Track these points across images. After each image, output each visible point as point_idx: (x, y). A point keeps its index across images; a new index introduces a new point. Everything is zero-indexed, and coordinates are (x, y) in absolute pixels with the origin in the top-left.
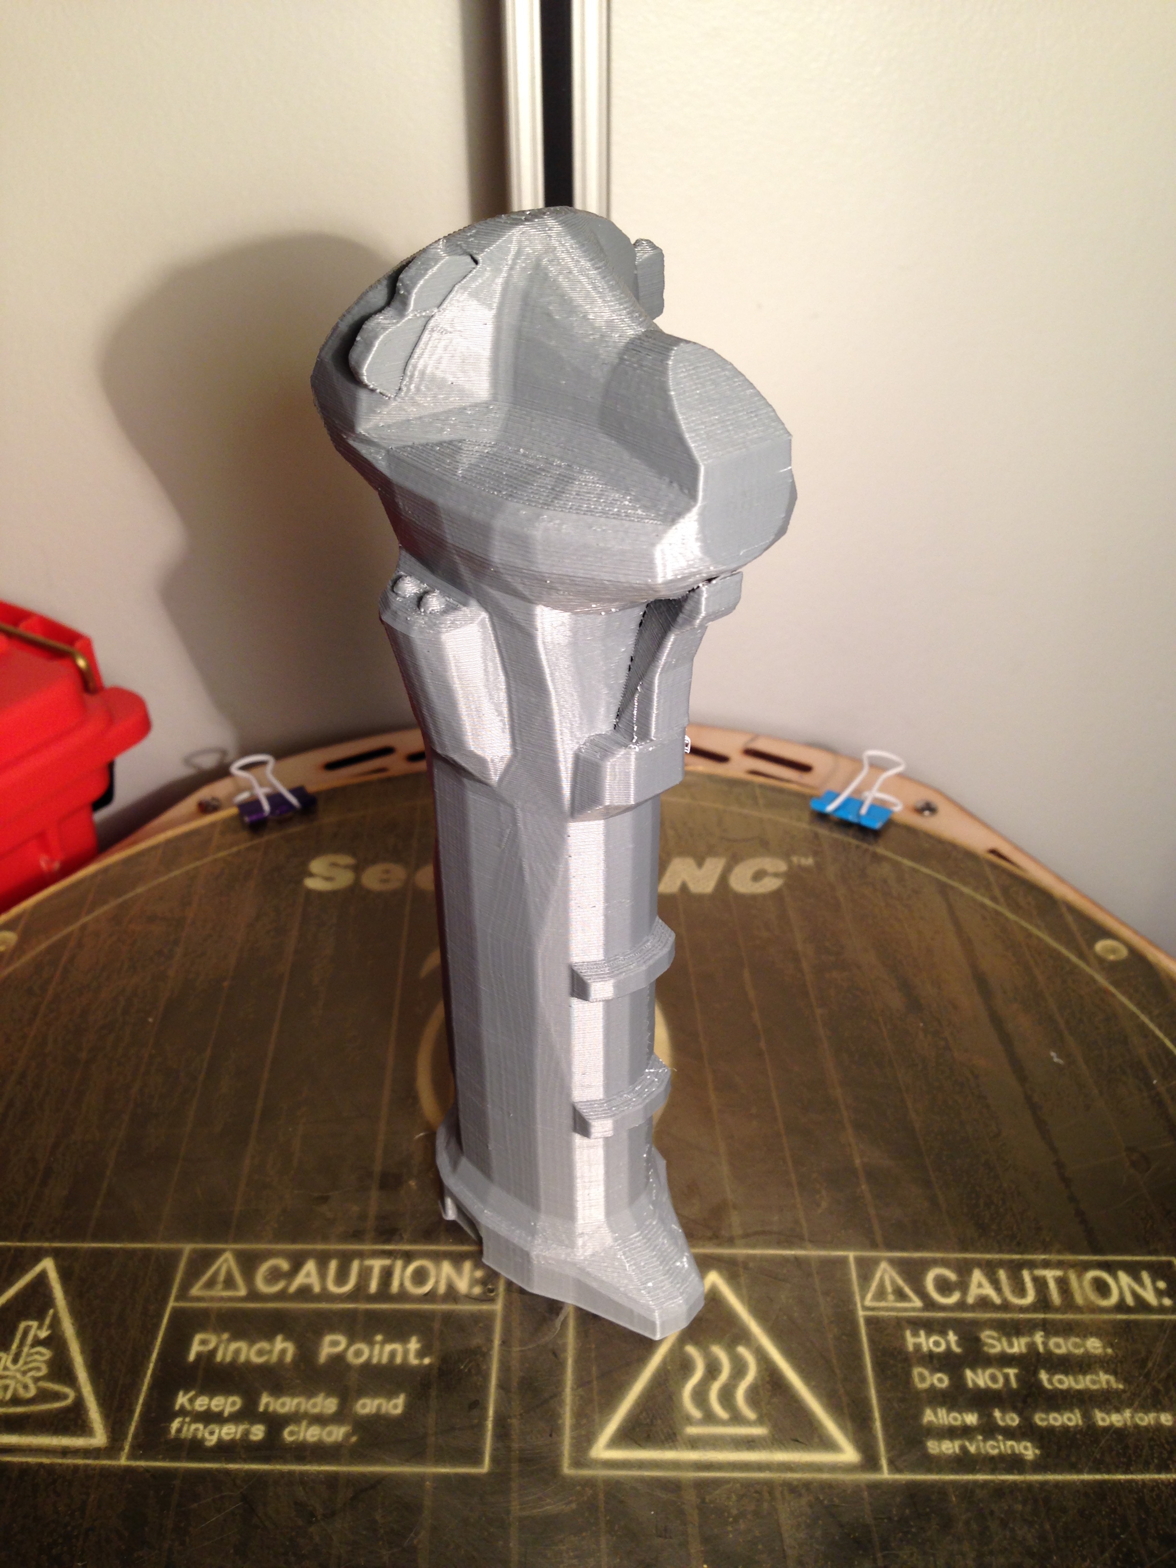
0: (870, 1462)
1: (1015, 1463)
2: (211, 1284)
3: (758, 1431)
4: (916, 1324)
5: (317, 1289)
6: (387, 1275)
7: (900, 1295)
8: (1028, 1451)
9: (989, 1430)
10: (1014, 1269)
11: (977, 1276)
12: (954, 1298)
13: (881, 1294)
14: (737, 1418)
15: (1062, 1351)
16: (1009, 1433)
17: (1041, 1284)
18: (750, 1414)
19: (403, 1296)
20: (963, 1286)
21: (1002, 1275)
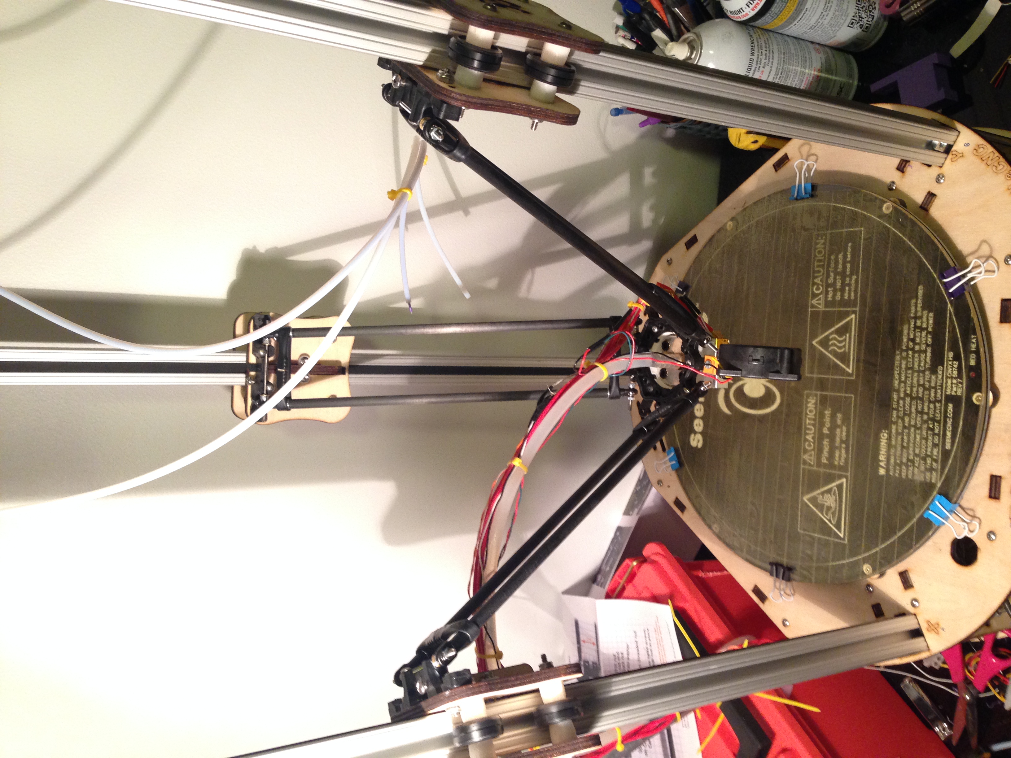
0: (854, 312)
1: (857, 281)
2: (810, 460)
3: (848, 335)
4: (826, 297)
5: (813, 435)
6: (809, 419)
7: (819, 299)
8: (854, 277)
9: (849, 285)
10: (814, 272)
11: (816, 281)
12: (821, 287)
13: (819, 304)
14: (845, 340)
15: (834, 265)
16: (850, 280)
17: (819, 266)
18: (844, 337)
19: (815, 415)
20: (818, 284)
21: (816, 275)
